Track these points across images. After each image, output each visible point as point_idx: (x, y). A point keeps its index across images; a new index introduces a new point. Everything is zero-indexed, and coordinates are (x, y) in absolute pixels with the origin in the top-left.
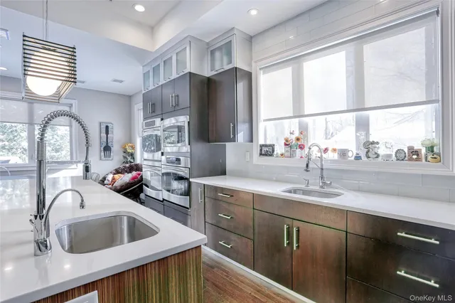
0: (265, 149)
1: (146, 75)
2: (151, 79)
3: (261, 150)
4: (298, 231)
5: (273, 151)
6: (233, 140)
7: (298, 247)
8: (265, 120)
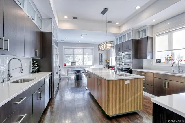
0: (157, 61)
1: (117, 40)
2: (119, 41)
3: (156, 61)
4: (168, 83)
5: (161, 61)
6: (147, 58)
7: (168, 87)
8: (158, 52)
